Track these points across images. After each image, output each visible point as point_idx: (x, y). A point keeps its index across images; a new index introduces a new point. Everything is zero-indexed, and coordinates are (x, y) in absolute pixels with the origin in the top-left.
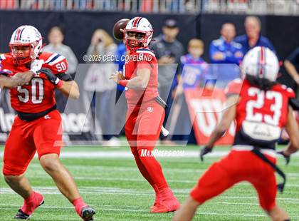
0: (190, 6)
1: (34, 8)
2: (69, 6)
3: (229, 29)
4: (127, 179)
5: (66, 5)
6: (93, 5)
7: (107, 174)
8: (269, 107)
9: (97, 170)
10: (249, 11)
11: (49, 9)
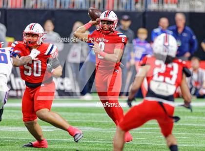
0: (139, 6)
1: (34, 8)
2: (58, 6)
3: (164, 21)
4: (96, 121)
5: (56, 5)
6: (73, 6)
7: (83, 118)
8: (169, 72)
9: (76, 115)
10: (178, 10)
11: (44, 8)
